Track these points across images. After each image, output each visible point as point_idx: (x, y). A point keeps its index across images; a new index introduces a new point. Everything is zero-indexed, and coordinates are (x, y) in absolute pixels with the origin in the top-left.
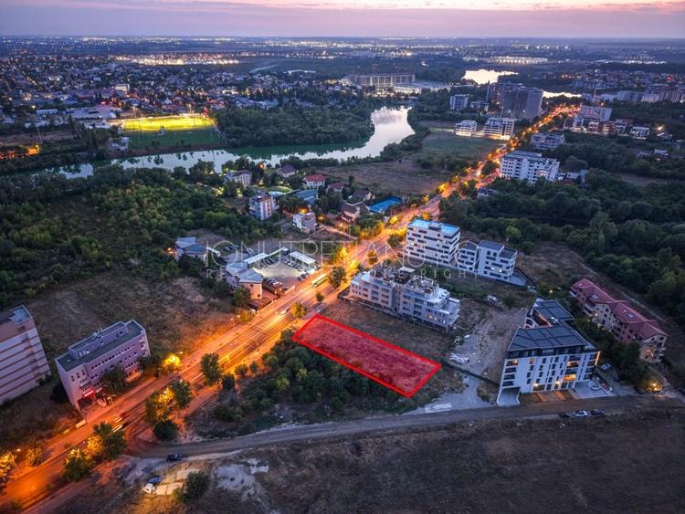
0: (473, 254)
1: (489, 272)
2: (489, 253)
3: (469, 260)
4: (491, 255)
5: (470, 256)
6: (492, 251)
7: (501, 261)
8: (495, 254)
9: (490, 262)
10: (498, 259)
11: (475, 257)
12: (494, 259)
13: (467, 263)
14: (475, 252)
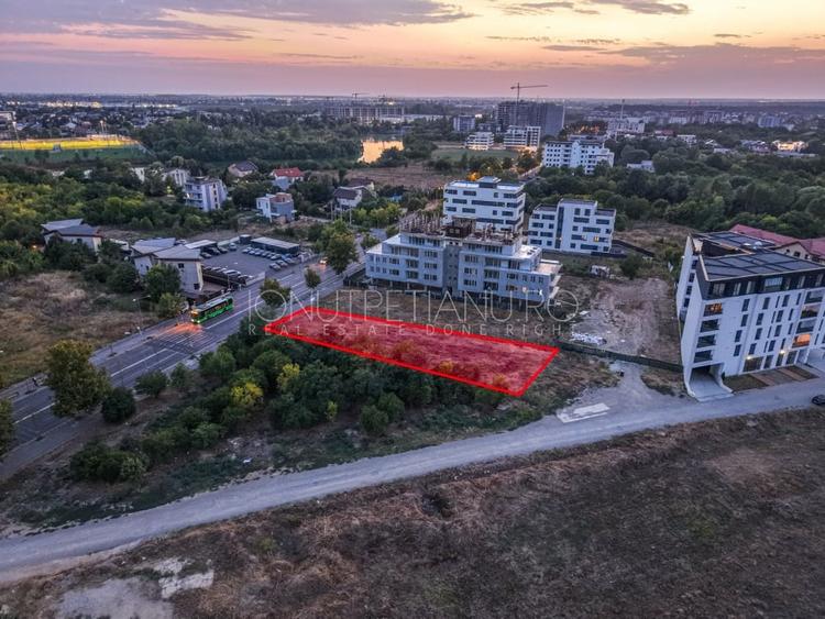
0: (552, 218)
1: (578, 243)
2: (577, 211)
3: (546, 229)
4: (582, 215)
5: (547, 222)
6: (583, 207)
7: (599, 222)
8: (587, 212)
9: (581, 225)
10: (593, 218)
11: (555, 222)
12: (587, 221)
13: (542, 234)
14: (556, 214)
